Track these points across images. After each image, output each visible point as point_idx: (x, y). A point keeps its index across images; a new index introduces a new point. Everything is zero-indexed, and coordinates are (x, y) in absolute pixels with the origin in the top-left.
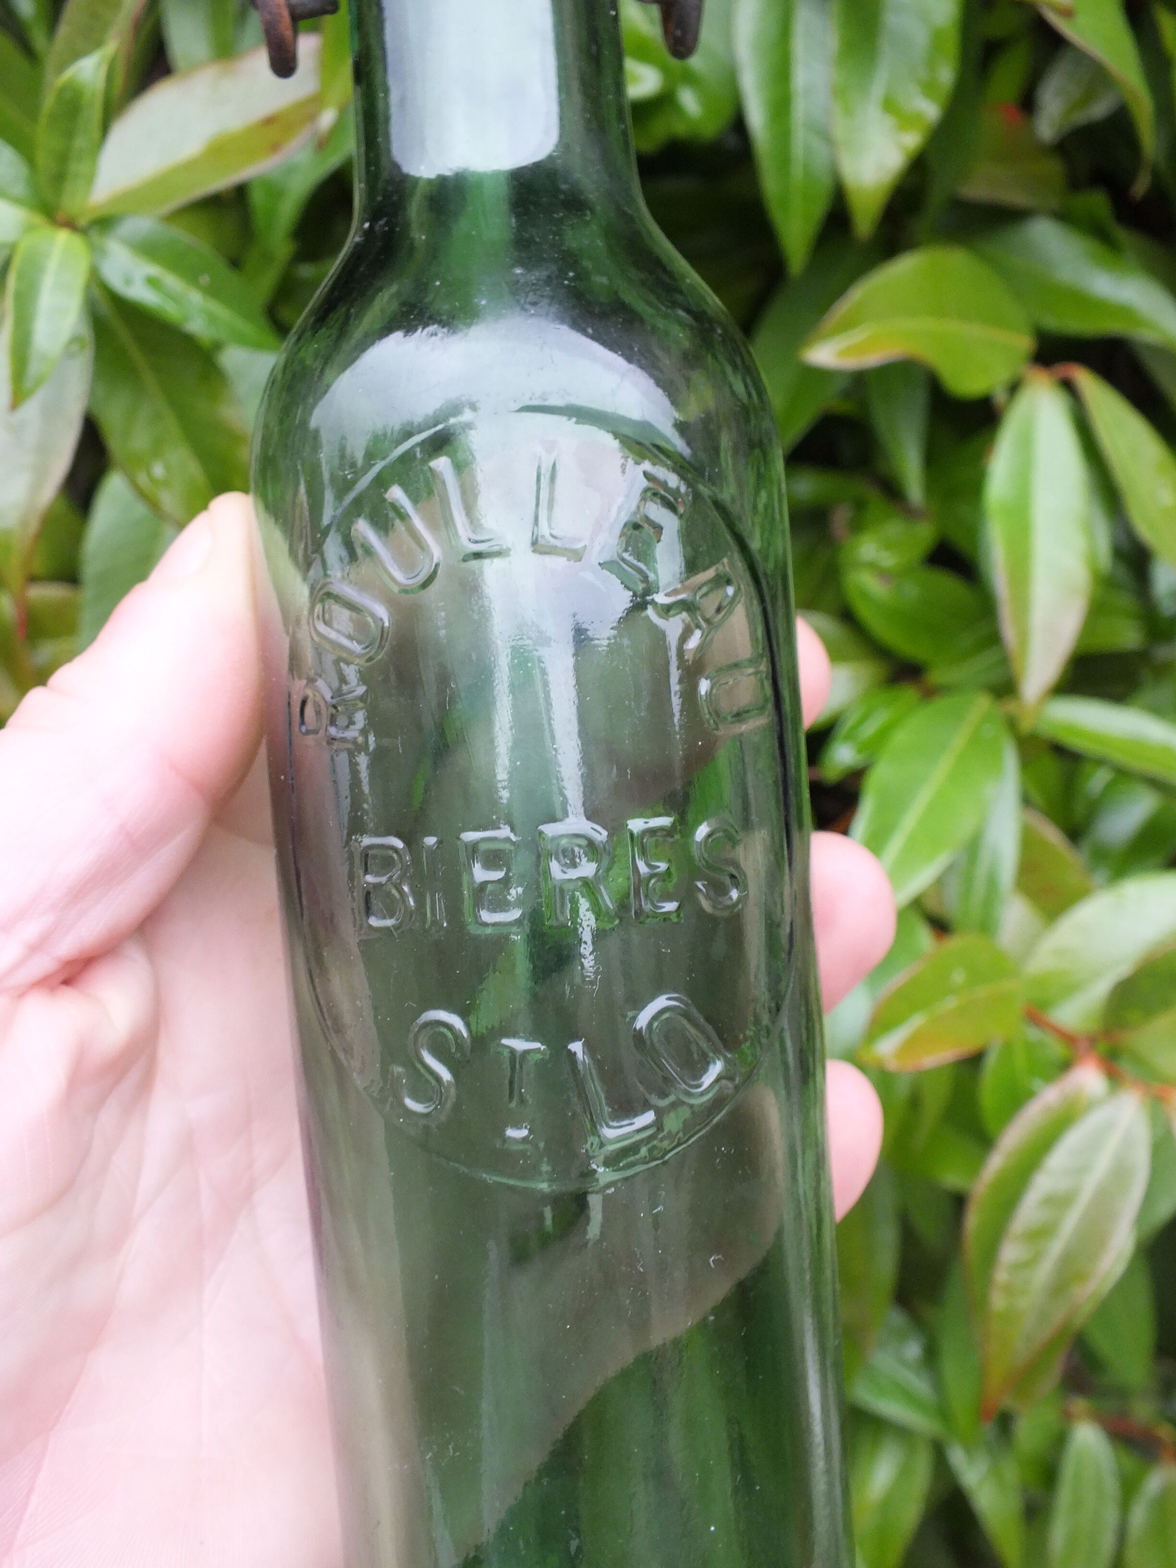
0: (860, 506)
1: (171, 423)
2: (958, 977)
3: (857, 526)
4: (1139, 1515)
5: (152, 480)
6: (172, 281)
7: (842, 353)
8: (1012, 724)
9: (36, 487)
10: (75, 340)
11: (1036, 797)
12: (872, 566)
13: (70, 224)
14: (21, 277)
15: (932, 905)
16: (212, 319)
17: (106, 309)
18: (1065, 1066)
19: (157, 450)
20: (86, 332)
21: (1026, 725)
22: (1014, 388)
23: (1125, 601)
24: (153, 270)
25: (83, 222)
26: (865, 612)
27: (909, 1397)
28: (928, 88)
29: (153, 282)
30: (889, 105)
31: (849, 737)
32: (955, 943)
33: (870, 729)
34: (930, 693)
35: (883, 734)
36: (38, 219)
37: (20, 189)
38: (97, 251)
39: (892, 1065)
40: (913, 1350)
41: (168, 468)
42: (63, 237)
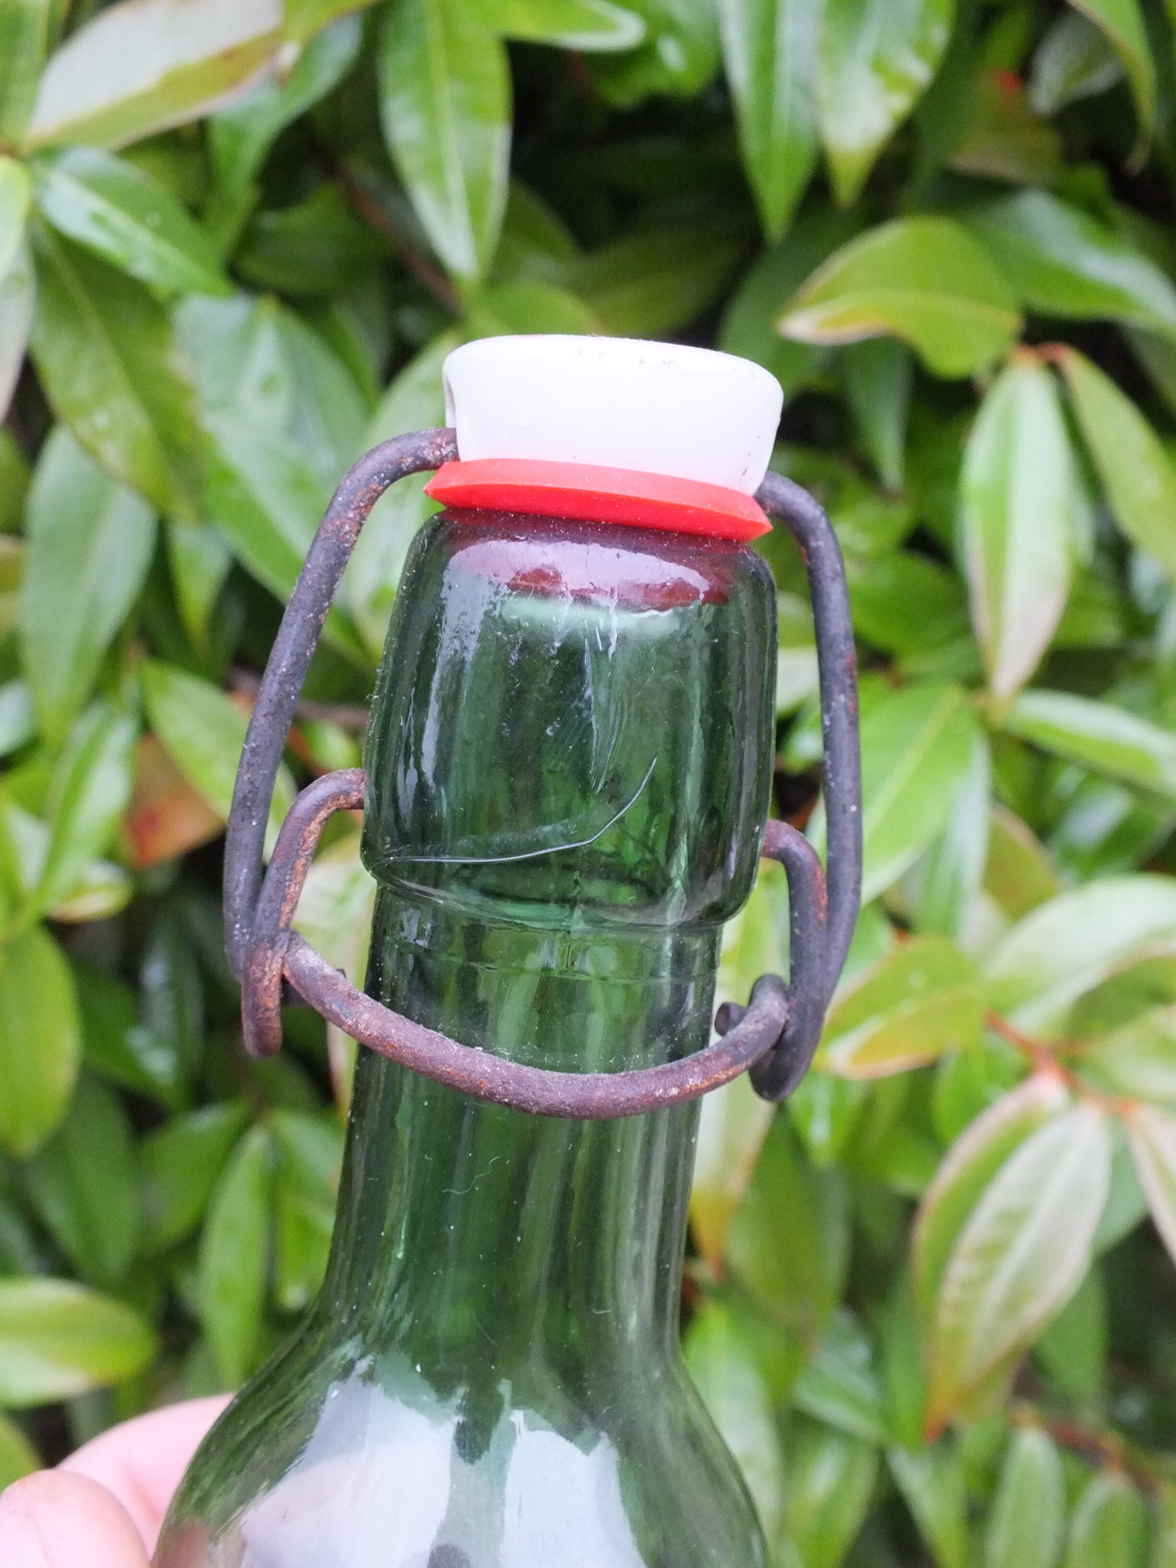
0: (834, 485)
1: (115, 372)
2: (918, 981)
3: (833, 508)
4: (1082, 1526)
5: (95, 430)
6: (120, 219)
7: (822, 325)
8: (983, 720)
10: (13, 277)
11: (1007, 793)
13: (11, 152)
15: (895, 902)
16: (162, 262)
17: (49, 246)
18: (1025, 1074)
19: (100, 399)
20: (26, 269)
21: (999, 718)
22: (998, 368)
23: (1104, 594)
24: (100, 206)
25: (25, 150)
27: (852, 1400)
28: (920, 49)
29: (98, 219)
30: (879, 65)
31: (815, 726)
32: (916, 946)
34: (900, 683)
38: (38, 183)
40: (859, 1352)
41: (112, 419)
42: (3, 166)
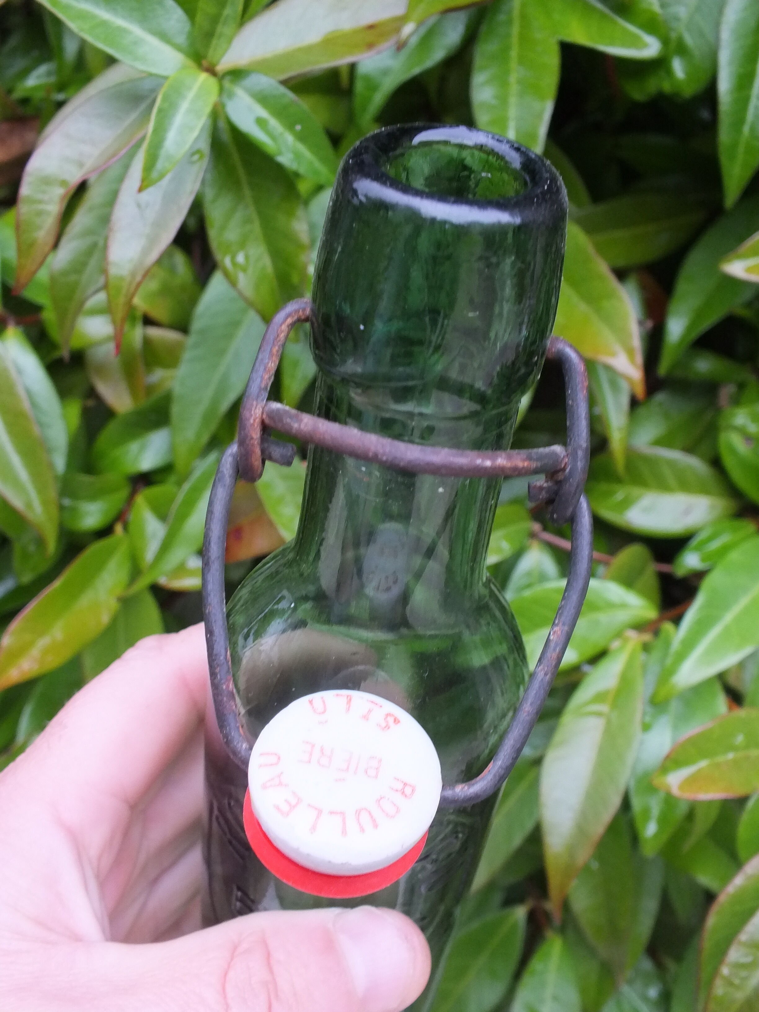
0: (741, 386)
1: (257, 227)
2: (740, 739)
3: (736, 401)
5: (234, 263)
6: (274, 123)
7: (749, 270)
9: (146, 251)
10: (196, 151)
12: (742, 431)
13: (211, 71)
14: (165, 99)
15: (732, 681)
16: (298, 156)
17: (226, 136)
19: (242, 244)
20: (205, 146)
24: (263, 113)
25: (220, 71)
26: (729, 462)
29: (260, 122)
31: (698, 548)
32: (741, 713)
33: (715, 545)
35: (724, 550)
36: (190, 63)
37: (181, 40)
38: (225, 92)
39: (675, 791)
40: (653, 992)
41: (247, 257)
42: (204, 76)
